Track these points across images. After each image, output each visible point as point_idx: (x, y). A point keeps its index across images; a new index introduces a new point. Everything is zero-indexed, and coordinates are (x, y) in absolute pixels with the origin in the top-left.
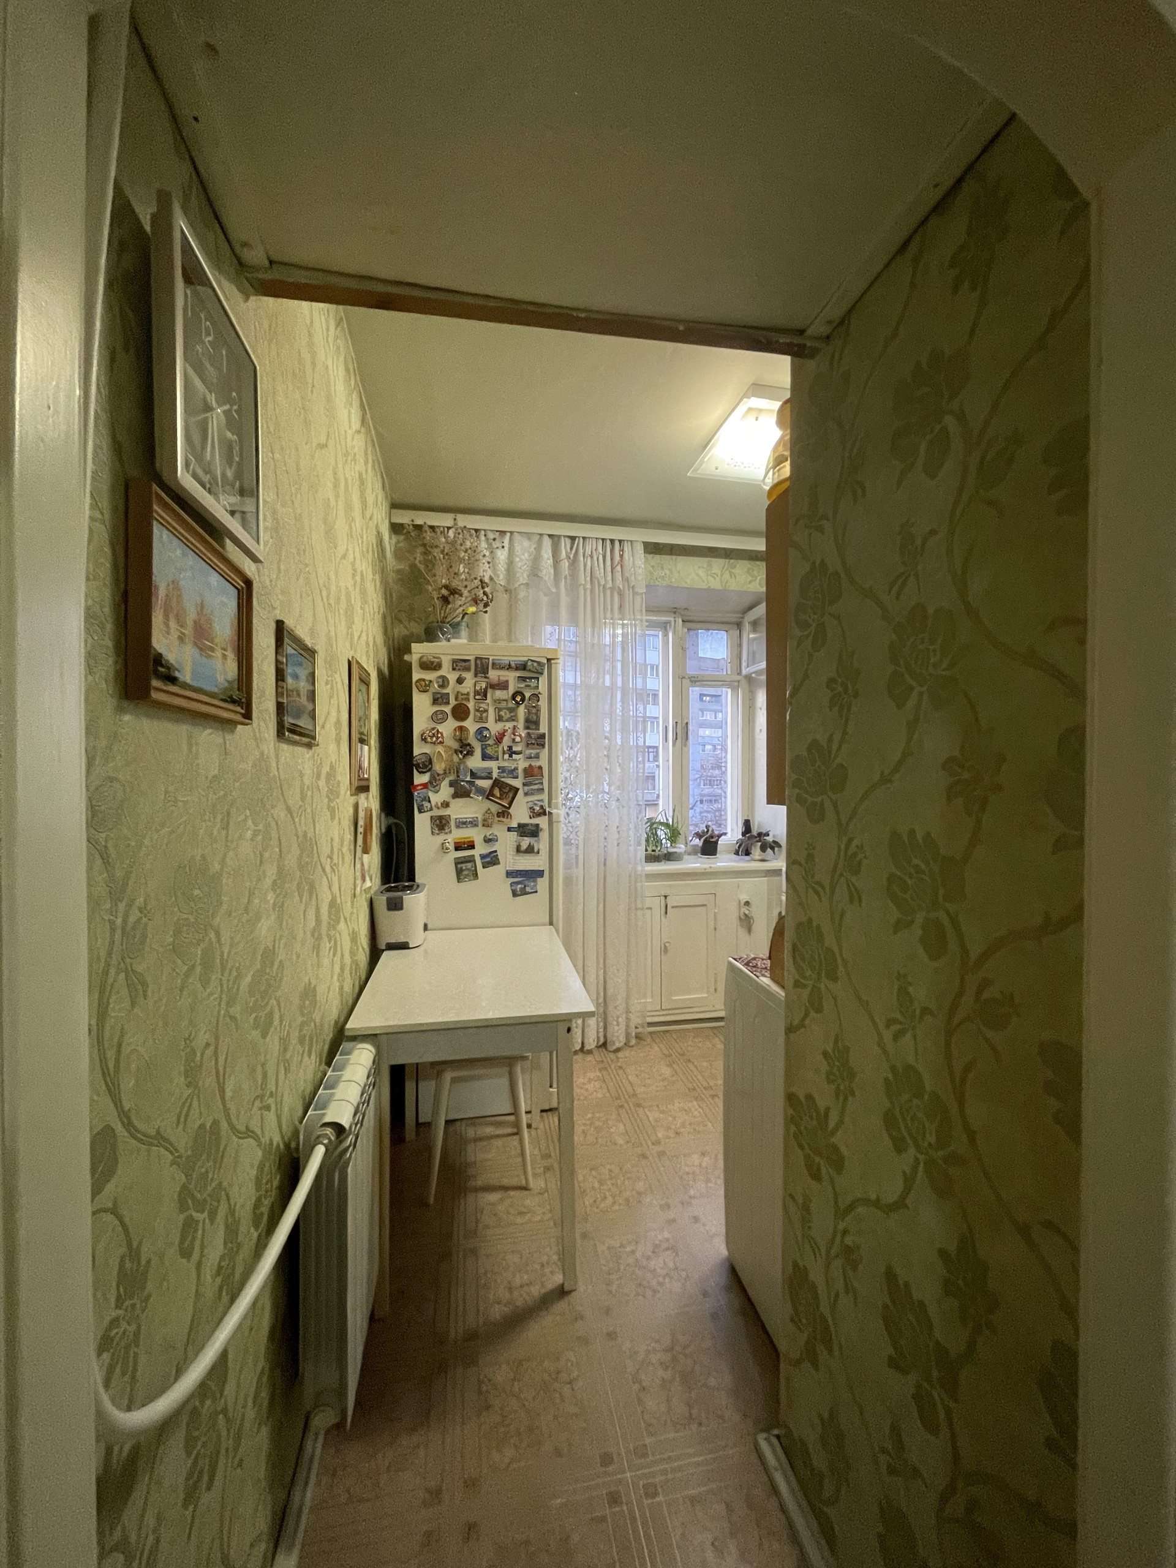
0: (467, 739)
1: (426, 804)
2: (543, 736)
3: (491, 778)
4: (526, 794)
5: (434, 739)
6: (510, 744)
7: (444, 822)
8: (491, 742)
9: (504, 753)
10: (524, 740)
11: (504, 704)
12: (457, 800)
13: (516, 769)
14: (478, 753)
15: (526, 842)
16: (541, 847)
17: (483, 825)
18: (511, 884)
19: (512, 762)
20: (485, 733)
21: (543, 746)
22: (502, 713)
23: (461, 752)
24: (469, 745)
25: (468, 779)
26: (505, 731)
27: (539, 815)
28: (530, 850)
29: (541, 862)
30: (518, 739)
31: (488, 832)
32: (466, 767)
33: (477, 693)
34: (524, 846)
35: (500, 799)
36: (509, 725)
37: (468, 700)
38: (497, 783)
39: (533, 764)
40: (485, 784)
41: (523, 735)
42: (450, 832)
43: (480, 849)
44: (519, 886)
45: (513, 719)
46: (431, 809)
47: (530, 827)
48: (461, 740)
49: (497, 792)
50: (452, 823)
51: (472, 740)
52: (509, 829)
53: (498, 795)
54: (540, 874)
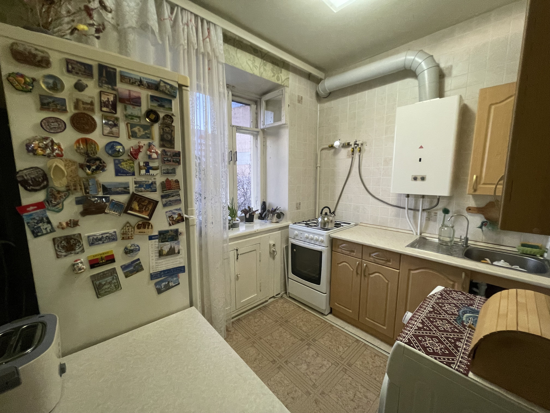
0: (95, 153)
1: (44, 226)
2: (178, 154)
3: (128, 193)
4: (165, 205)
5: (48, 151)
6: (147, 160)
7: (72, 241)
8: (125, 157)
9: (140, 168)
10: (160, 157)
11: (136, 121)
12: (88, 217)
13: (153, 183)
14: (110, 168)
15: (166, 247)
16: (181, 247)
17: (123, 238)
18: (156, 284)
19: (149, 177)
20: (118, 147)
21: (179, 163)
22: (136, 129)
23: (89, 167)
24: (99, 159)
25: (101, 194)
26: (140, 147)
27: (178, 222)
28: (172, 252)
29: (182, 260)
30: (154, 156)
31: (128, 244)
32: (97, 183)
33: (103, 104)
34: (166, 249)
35: (139, 212)
36: (144, 142)
37: (93, 110)
38: (134, 197)
39: (170, 179)
40: (123, 199)
41: (159, 152)
42: (83, 251)
43: (121, 260)
44: (164, 284)
45: (148, 136)
46: (53, 230)
47: (170, 233)
48: (87, 154)
49: (135, 206)
50: (85, 243)
51: (101, 154)
52: (151, 238)
53: (137, 208)
54: (181, 269)
